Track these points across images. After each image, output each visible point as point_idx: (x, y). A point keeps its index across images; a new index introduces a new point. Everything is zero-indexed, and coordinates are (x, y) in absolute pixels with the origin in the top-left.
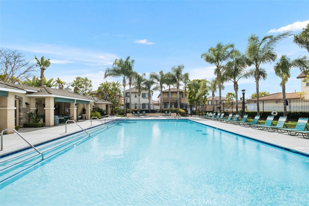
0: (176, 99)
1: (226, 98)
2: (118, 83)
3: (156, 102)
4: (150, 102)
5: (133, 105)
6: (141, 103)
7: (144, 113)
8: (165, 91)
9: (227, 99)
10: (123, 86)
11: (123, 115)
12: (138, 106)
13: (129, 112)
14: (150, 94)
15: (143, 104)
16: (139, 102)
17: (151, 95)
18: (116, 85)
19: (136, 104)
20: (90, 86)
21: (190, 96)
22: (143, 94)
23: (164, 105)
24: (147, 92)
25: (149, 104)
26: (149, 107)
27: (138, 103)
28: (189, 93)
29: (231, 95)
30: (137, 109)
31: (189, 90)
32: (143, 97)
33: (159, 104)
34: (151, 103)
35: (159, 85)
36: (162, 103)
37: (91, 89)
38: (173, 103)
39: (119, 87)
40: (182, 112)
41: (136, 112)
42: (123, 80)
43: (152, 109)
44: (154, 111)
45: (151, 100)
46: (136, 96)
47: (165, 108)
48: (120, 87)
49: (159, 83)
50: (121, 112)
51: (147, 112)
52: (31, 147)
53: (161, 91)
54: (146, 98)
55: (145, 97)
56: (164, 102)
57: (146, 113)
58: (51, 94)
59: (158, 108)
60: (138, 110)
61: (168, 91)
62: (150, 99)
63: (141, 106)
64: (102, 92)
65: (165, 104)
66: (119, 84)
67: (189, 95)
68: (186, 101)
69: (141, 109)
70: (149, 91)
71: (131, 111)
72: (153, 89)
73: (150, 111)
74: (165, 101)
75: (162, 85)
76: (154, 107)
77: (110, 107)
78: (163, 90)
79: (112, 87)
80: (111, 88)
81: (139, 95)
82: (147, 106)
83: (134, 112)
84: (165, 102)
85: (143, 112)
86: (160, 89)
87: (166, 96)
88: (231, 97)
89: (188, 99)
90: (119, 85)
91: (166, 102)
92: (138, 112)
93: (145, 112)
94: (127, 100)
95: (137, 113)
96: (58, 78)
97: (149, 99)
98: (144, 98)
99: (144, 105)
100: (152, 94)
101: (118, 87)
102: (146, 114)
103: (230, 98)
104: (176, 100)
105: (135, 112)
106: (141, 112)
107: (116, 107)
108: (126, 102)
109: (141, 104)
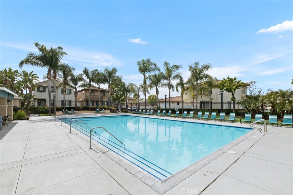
4: (76, 99)
16: (65, 99)
25: (76, 102)
38: (96, 101)
54: (67, 95)
56: (86, 99)
73: (76, 108)
81: (64, 91)
83: (67, 110)
85: (72, 110)
93: (73, 110)
94: (54, 96)
97: (75, 95)
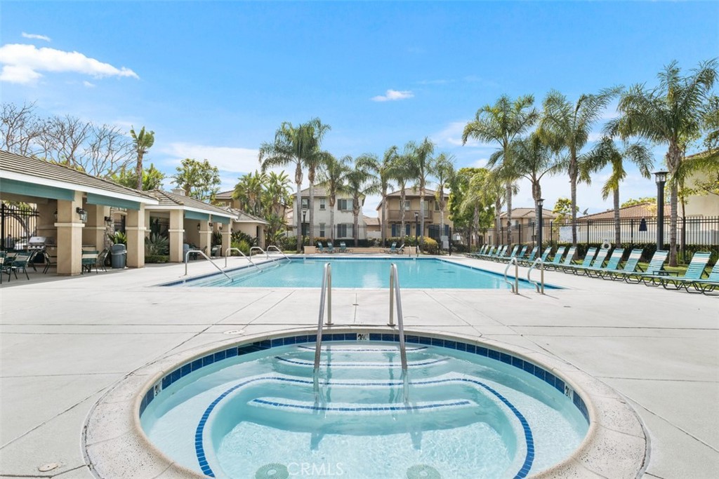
0: (417, 215)
1: (554, 212)
2: (282, 177)
3: (371, 221)
4: (356, 221)
5: (317, 227)
6: (336, 223)
7: (343, 246)
8: (394, 195)
9: (557, 215)
10: (296, 184)
11: (296, 249)
12: (327, 232)
13: (308, 244)
14: (358, 203)
15: (339, 226)
16: (332, 220)
17: (360, 204)
18: (278, 181)
19: (322, 226)
20: (216, 181)
21: (454, 209)
22: (339, 201)
23: (391, 230)
24: (351, 197)
25: (354, 226)
26: (354, 233)
27: (328, 223)
28: (453, 201)
29: (567, 205)
30: (326, 238)
31: (451, 194)
32: (339, 208)
33: (379, 226)
34: (360, 223)
35: (380, 182)
36: (387, 224)
37: (217, 189)
39: (285, 185)
40: (431, 245)
41: (325, 244)
42: (295, 171)
43: (361, 237)
44: (365, 243)
45: (358, 217)
46: (322, 207)
47: (394, 235)
48: (289, 184)
49: (379, 176)
50: (290, 242)
51: (350, 243)
52: (221, 273)
53: (384, 194)
54: (347, 212)
55: (346, 209)
56: (391, 220)
57: (347, 246)
58: (182, 204)
59: (375, 235)
60: (329, 240)
61: (399, 194)
62: (357, 215)
63: (336, 229)
64: (245, 196)
65: (395, 226)
66: (285, 177)
67: (452, 205)
68: (443, 219)
69: (336, 238)
70: (355, 195)
71: (312, 242)
72: (366, 191)
73: (356, 242)
74: (395, 218)
75: (386, 181)
76: (365, 234)
77: (265, 231)
78: (389, 191)
79: (268, 185)
80: (267, 187)
81: (331, 203)
82: (349, 232)
83: (320, 244)
84: (394, 220)
85: (341, 245)
86: (381, 191)
87: (395, 207)
88: (566, 210)
89: (449, 216)
90: (285, 180)
91: (396, 220)
92: (330, 244)
93: (344, 244)
94: (304, 216)
95: (328, 246)
96: (152, 165)
97: (354, 213)
98: (342, 212)
99: (342, 228)
100: (363, 201)
101: (283, 184)
102: (347, 248)
103: (563, 212)
104: (417, 217)
105: (323, 244)
106: (337, 243)
107: (277, 233)
108: (302, 220)
109: (336, 225)
